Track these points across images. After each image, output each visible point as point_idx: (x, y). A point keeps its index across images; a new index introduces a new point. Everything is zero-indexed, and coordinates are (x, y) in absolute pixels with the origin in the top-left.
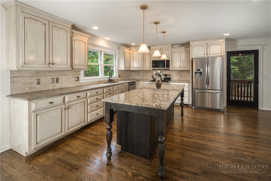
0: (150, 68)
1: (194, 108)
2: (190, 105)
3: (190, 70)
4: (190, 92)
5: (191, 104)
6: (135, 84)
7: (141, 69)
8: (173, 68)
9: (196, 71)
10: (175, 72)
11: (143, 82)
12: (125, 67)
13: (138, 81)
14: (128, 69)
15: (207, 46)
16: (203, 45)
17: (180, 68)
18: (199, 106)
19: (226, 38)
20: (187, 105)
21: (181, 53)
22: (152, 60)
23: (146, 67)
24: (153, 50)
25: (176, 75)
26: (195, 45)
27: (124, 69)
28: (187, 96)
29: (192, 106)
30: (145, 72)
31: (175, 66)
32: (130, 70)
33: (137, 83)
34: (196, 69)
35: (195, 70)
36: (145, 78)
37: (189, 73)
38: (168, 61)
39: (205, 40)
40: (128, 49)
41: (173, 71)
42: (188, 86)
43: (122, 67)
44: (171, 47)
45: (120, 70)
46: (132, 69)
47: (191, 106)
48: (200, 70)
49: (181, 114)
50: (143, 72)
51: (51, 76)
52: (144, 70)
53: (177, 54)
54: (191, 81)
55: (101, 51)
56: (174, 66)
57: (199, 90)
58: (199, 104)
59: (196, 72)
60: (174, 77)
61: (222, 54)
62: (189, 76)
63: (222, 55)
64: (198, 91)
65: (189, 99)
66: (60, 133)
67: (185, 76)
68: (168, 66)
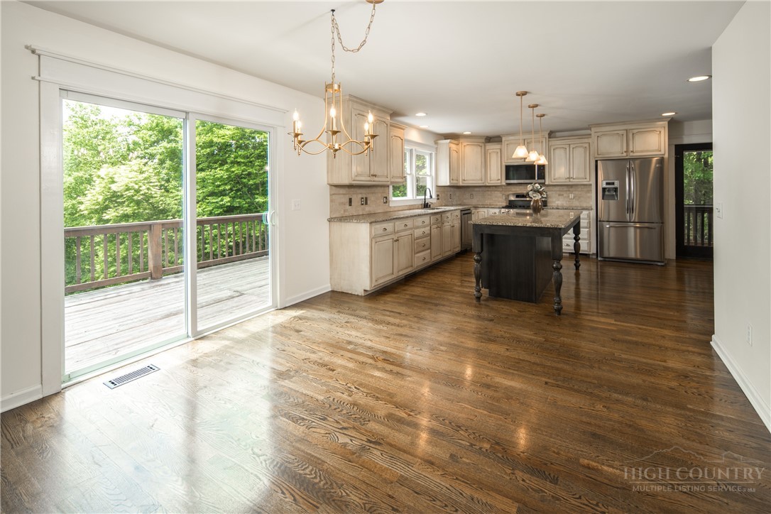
0: (499, 182)
1: (602, 259)
2: (593, 254)
3: (591, 185)
4: (591, 229)
5: (595, 252)
6: (470, 213)
7: (479, 183)
8: (553, 180)
9: (605, 186)
10: (556, 188)
11: (485, 210)
12: (451, 179)
13: (476, 207)
14: (455, 183)
15: (628, 136)
16: (620, 132)
17: (568, 180)
18: (612, 254)
19: (669, 119)
20: (586, 256)
21: (571, 149)
22: (504, 164)
23: (492, 178)
24: (506, 143)
25: (559, 195)
26: (602, 133)
27: (448, 184)
28: (586, 237)
29: (597, 257)
30: (487, 189)
31: (557, 176)
32: (458, 185)
33: (473, 211)
34: (604, 182)
35: (602, 184)
36: (488, 202)
37: (590, 191)
38: (542, 167)
39: (624, 123)
40: (456, 142)
41: (551, 187)
42: (586, 217)
43: (445, 180)
44: (547, 136)
45: (440, 185)
46: (461, 184)
47: (595, 257)
48: (613, 184)
49: (575, 265)
50: (484, 189)
51: (361, 193)
52: (487, 184)
53: (562, 151)
54: (594, 207)
55: (411, 150)
56: (554, 175)
57: (612, 224)
58: (611, 251)
59: (604, 189)
60: (554, 200)
61: (660, 151)
62: (590, 197)
63: (663, 152)
64: (609, 224)
65: (589, 244)
66: (389, 275)
67: (579, 197)
68: (542, 176)
